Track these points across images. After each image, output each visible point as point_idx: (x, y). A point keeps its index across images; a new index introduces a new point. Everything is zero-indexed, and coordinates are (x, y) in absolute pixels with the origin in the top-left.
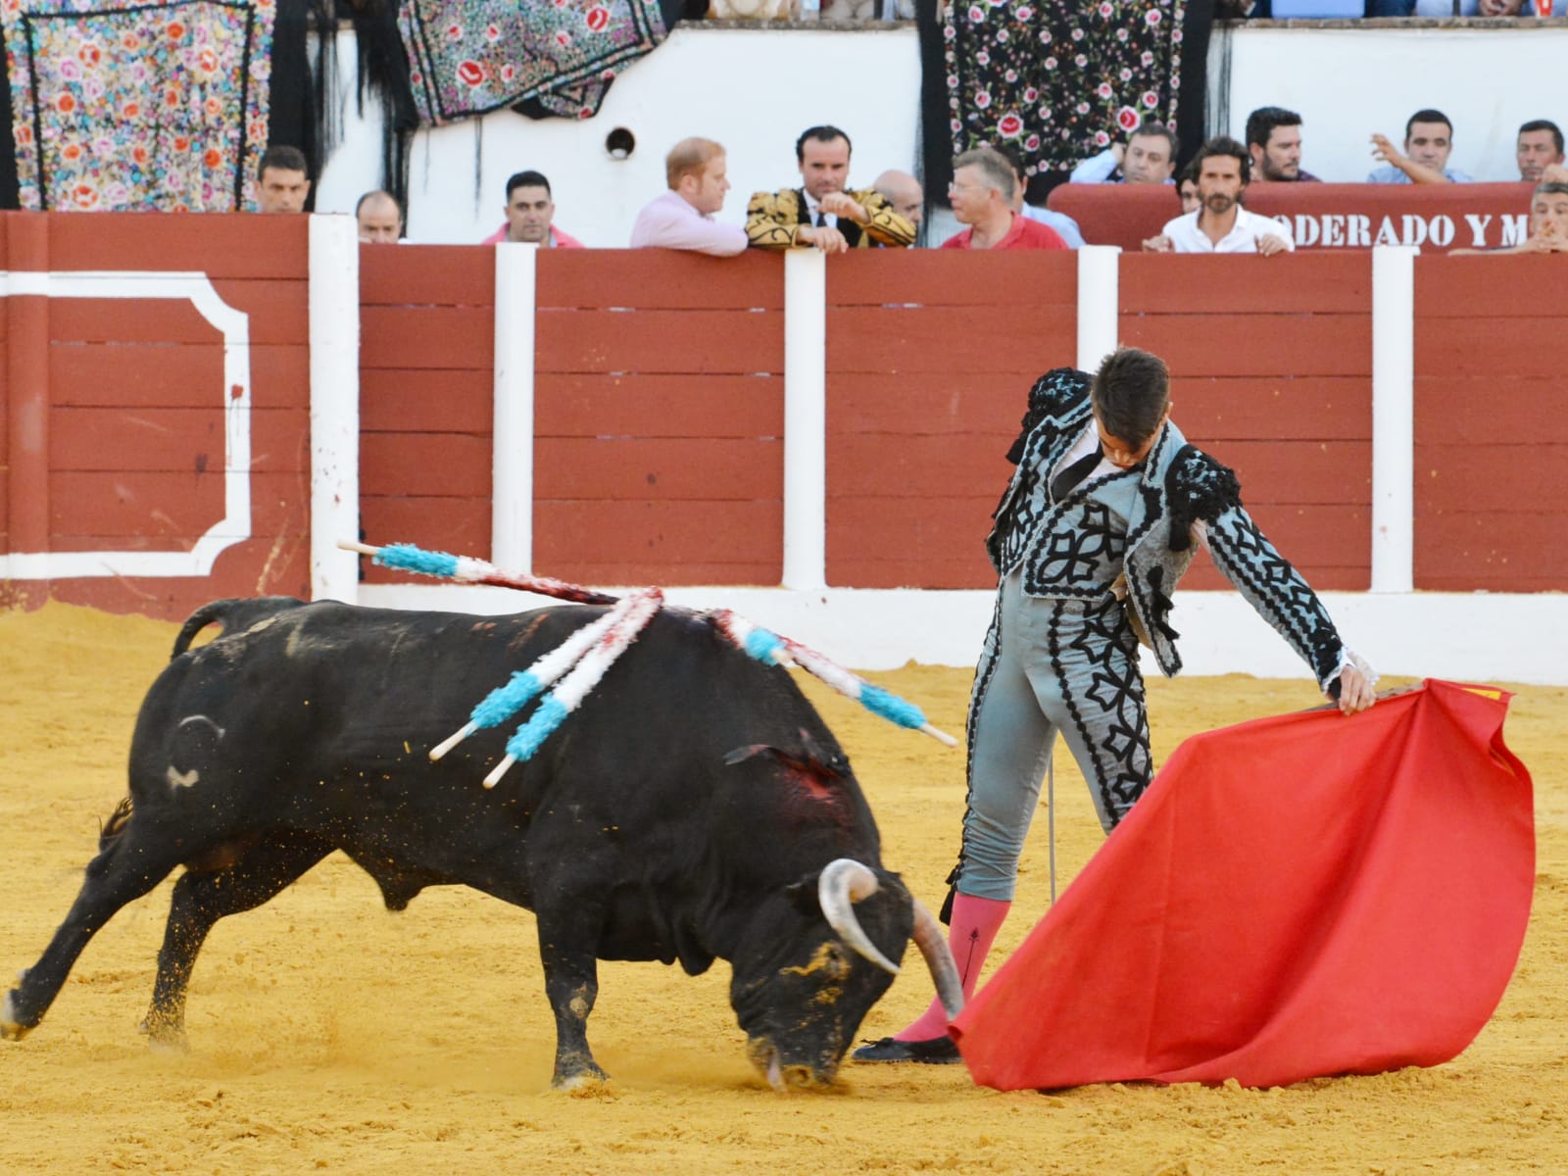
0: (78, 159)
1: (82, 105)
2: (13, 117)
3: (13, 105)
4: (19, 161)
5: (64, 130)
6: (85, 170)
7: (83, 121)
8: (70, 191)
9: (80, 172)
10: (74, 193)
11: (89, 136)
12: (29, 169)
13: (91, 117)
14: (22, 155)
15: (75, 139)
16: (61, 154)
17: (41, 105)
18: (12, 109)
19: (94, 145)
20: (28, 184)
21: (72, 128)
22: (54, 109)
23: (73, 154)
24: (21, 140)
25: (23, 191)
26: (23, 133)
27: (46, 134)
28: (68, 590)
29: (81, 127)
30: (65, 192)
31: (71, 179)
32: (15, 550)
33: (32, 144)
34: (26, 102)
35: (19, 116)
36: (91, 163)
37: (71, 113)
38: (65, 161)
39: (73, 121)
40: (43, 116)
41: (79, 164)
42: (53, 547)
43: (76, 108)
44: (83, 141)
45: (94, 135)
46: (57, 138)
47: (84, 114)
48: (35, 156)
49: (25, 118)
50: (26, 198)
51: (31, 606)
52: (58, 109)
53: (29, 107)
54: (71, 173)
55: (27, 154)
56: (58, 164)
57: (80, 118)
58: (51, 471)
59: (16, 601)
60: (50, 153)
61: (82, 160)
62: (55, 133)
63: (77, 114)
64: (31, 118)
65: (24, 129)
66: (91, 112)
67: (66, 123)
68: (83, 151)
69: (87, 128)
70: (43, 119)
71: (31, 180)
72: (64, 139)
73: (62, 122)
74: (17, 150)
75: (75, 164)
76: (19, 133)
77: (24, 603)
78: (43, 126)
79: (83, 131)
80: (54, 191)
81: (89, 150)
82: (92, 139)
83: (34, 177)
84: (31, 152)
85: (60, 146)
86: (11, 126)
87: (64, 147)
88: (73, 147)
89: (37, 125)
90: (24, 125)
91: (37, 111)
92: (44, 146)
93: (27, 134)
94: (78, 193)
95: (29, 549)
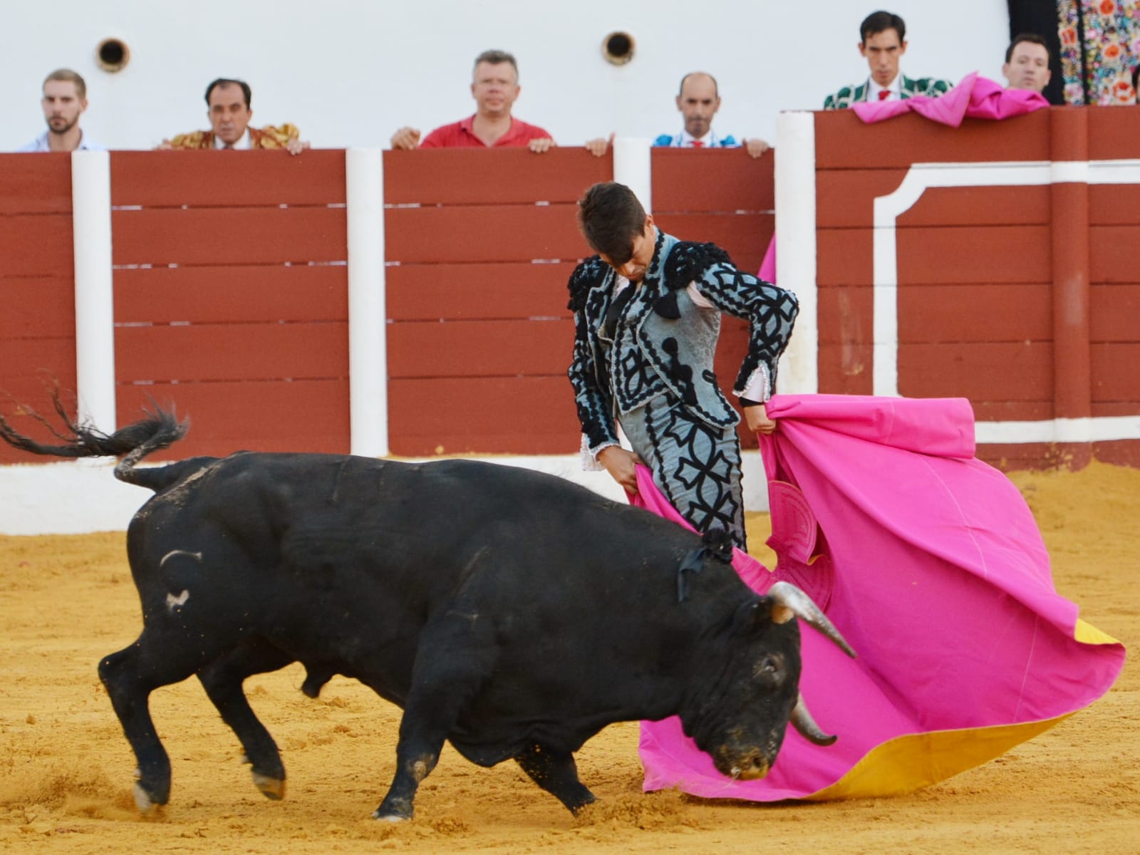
0: (1118, 57)
1: (1121, 8)
2: (1059, 21)
3: (1059, 9)
4: (1064, 60)
5: (1105, 32)
6: (1124, 68)
7: (1122, 22)
8: (1110, 87)
9: (1119, 69)
10: (1115, 89)
11: (1127, 36)
12: (1074, 67)
13: (1130, 19)
14: (1067, 55)
15: (1115, 39)
16: (1103, 53)
17: (1085, 9)
18: (1058, 13)
19: (1132, 45)
20: (1073, 81)
21: (1112, 30)
22: (1096, 12)
23: (1113, 53)
24: (1066, 41)
25: (1068, 87)
26: (1068, 35)
27: (1089, 35)
28: (1109, 451)
29: (1120, 28)
30: (1106, 88)
31: (1111, 76)
32: (1061, 416)
33: (1076, 45)
34: (1070, 7)
35: (1064, 19)
36: (1130, 61)
37: (1111, 16)
38: (1106, 59)
39: (1113, 22)
40: (1086, 18)
41: (1119, 62)
42: (1094, 413)
43: (1115, 11)
44: (1122, 40)
45: (1132, 35)
46: (1099, 39)
47: (1123, 17)
48: (1079, 56)
49: (1069, 20)
50: (1071, 94)
51: (1075, 467)
52: (1099, 12)
53: (1074, 11)
54: (1111, 71)
55: (1072, 54)
56: (1100, 62)
57: (1119, 20)
58: (1092, 342)
59: (1062, 462)
60: (1093, 53)
61: (1122, 58)
62: (1097, 34)
63: (1116, 17)
64: (1075, 20)
65: (1069, 31)
66: (1130, 14)
67: (1106, 25)
68: (1122, 51)
69: (1125, 29)
70: (1086, 22)
71: (1076, 78)
72: (1105, 40)
73: (1103, 24)
74: (1063, 50)
75: (1115, 62)
76: (1064, 35)
77: (1069, 464)
78: (1086, 28)
79: (1122, 32)
80: (1097, 87)
81: (1128, 50)
82: (1130, 39)
83: (1077, 74)
84: (1075, 52)
85: (1101, 45)
86: (1057, 29)
87: (1105, 47)
88: (1113, 47)
89: (1080, 27)
90: (1069, 27)
91: (1080, 14)
92: (1087, 47)
93: (1072, 36)
94: (1118, 89)
95: (1073, 414)
